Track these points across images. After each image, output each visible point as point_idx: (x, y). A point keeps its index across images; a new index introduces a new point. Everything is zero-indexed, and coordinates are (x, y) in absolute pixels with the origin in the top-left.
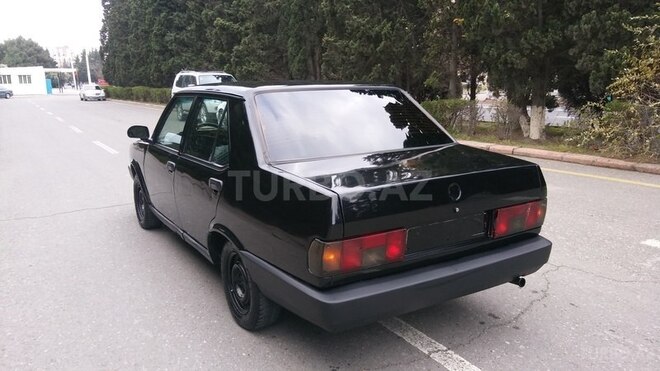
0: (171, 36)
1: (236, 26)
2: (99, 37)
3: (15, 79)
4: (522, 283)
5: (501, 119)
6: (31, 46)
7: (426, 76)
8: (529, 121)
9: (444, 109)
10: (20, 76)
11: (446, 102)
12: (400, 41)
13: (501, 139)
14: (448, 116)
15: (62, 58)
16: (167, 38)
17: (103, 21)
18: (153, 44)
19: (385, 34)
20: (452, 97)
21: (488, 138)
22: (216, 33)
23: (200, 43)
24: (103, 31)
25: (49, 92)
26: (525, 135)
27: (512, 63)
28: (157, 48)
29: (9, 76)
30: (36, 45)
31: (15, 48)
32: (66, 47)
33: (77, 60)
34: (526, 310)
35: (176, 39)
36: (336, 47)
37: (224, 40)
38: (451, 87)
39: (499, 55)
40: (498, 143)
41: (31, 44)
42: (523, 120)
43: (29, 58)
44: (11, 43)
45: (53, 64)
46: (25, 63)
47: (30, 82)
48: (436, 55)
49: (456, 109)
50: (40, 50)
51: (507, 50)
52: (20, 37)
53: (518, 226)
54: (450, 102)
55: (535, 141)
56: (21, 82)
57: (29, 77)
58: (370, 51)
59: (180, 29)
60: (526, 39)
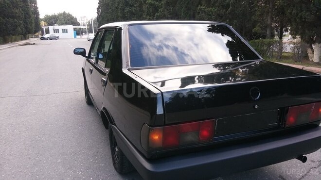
0: (127, 10)
1: (157, 3)
2: (97, 11)
3: (61, 31)
4: (304, 160)
5: (296, 50)
6: (69, 16)
7: (254, 26)
8: (313, 52)
9: (263, 44)
10: (63, 30)
11: (264, 40)
12: (240, 7)
13: (296, 62)
14: (265, 48)
15: (83, 22)
16: (125, 11)
17: (99, 3)
18: (119, 14)
19: (232, 4)
20: (268, 38)
21: (287, 61)
22: (147, 7)
23: (140, 13)
24: (98, 9)
25: (75, 37)
26: (311, 60)
27: (305, 18)
28: (121, 15)
29: (58, 30)
30: (71, 15)
31: (62, 17)
32: (85, 17)
33: (89, 22)
34: (306, 175)
35: (129, 11)
36: (205, 11)
37: (151, 10)
38: (268, 32)
39: (297, 14)
40: (294, 64)
41: (69, 15)
42: (309, 51)
43: (68, 22)
44: (60, 15)
45: (79, 25)
46: (66, 24)
47: (67, 32)
48: (260, 15)
49: (269, 45)
50: (72, 18)
51: (302, 11)
52: (64, 12)
53: (304, 119)
54: (267, 40)
55: (316, 63)
56: (63, 32)
57: (67, 30)
58: (223, 13)
59: (131, 6)
60: (314, 4)
